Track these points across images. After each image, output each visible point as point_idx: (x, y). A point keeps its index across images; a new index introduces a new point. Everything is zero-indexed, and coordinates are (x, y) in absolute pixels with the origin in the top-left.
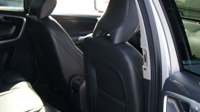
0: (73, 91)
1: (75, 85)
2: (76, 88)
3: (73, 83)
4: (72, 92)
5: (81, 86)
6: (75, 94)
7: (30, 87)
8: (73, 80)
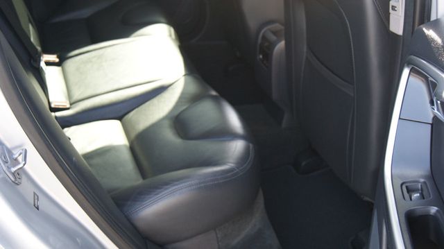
0: (261, 56)
1: (266, 44)
2: (267, 51)
3: (264, 37)
4: (260, 59)
5: (276, 45)
6: (265, 62)
7: (170, 36)
8: (263, 31)
